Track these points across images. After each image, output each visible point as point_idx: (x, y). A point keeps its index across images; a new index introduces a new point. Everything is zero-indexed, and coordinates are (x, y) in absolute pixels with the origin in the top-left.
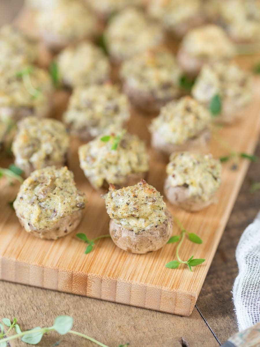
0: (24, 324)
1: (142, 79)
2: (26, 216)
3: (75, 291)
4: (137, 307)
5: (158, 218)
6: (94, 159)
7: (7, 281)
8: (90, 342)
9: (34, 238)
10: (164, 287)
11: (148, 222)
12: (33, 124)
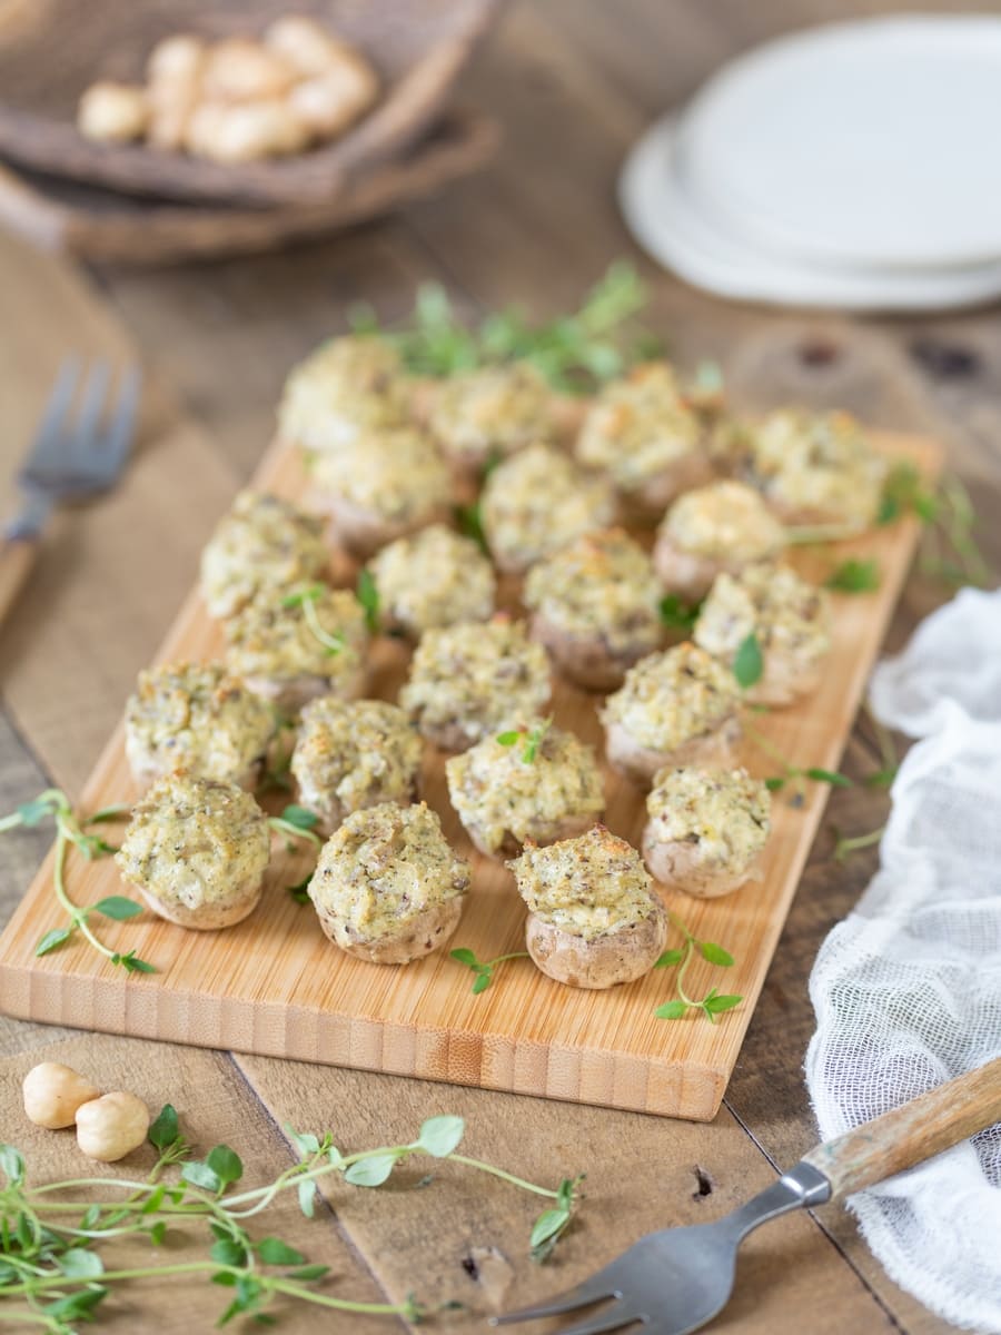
0: (346, 1147)
1: (575, 608)
2: (340, 911)
3: (454, 1075)
4: (593, 1106)
5: (635, 909)
6: (481, 786)
7: (297, 1061)
8: (495, 1179)
9: (358, 961)
10: (654, 1057)
11: (615, 914)
12: (338, 711)
